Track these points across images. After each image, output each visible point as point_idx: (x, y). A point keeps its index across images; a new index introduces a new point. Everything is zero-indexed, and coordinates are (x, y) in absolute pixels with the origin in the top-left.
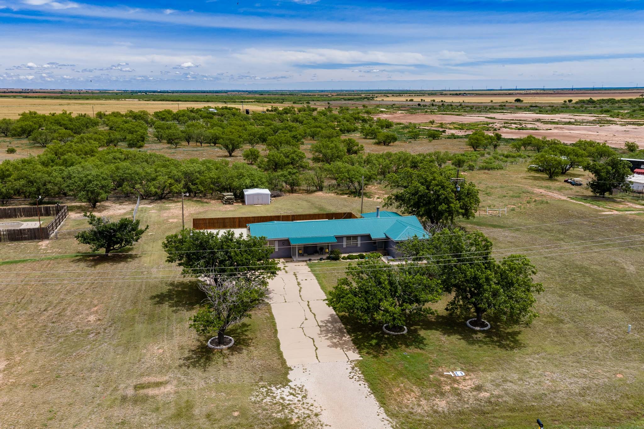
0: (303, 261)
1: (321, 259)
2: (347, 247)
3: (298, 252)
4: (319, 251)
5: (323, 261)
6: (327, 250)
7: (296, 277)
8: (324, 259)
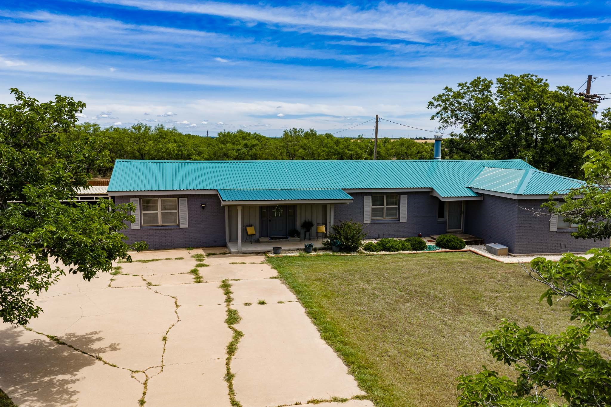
0: (258, 253)
1: (307, 249)
2: (372, 223)
3: (244, 231)
4: (302, 231)
5: (313, 253)
6: (322, 229)
7: (228, 293)
8: (315, 250)
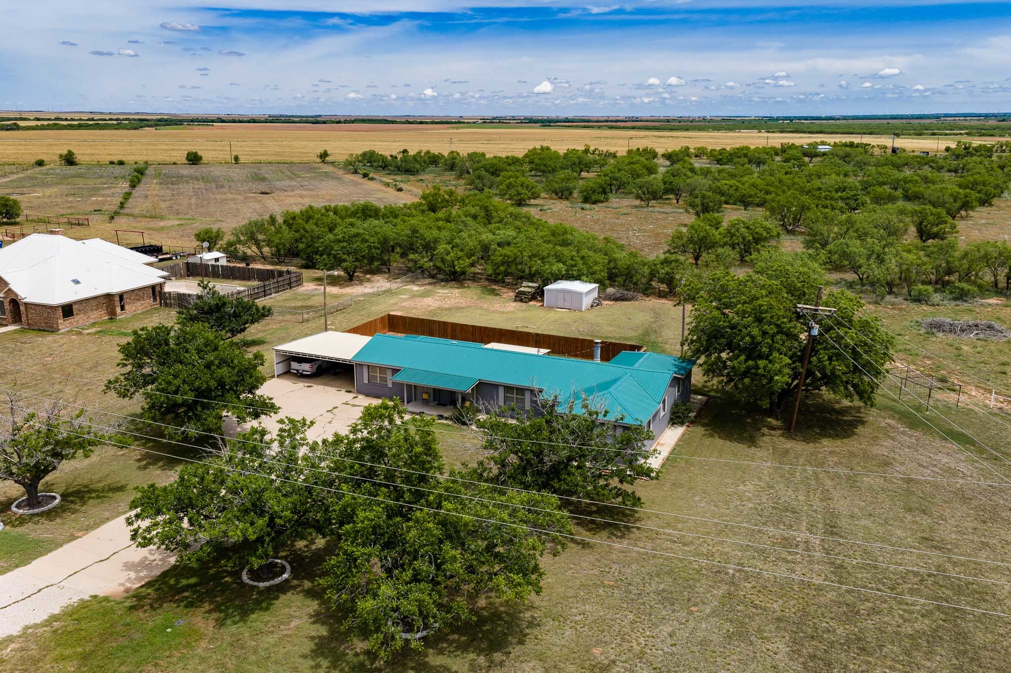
1: (441, 417)
8: (443, 419)
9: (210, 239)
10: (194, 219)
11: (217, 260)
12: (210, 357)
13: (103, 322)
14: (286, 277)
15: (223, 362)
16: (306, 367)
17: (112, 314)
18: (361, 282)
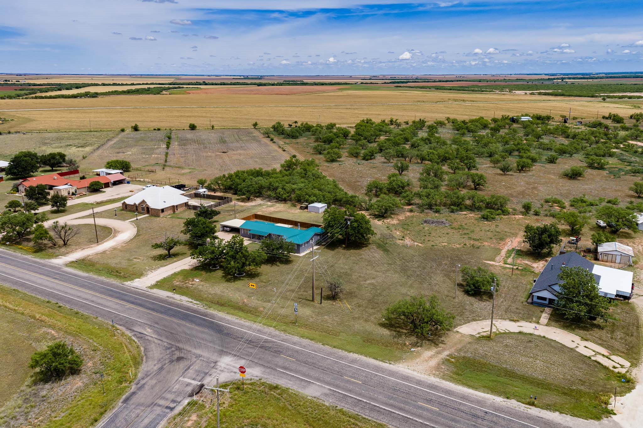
9: (202, 183)
10: (195, 169)
11: (204, 192)
12: (204, 226)
13: (172, 214)
14: (227, 199)
15: (207, 227)
16: (228, 229)
17: (174, 211)
18: (252, 200)
